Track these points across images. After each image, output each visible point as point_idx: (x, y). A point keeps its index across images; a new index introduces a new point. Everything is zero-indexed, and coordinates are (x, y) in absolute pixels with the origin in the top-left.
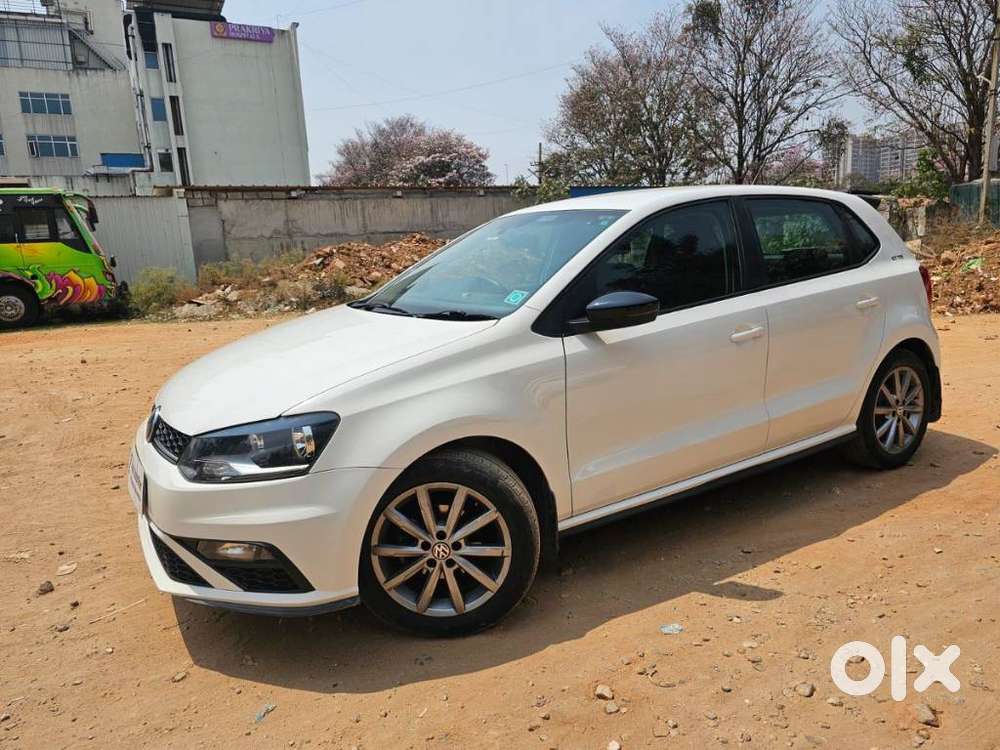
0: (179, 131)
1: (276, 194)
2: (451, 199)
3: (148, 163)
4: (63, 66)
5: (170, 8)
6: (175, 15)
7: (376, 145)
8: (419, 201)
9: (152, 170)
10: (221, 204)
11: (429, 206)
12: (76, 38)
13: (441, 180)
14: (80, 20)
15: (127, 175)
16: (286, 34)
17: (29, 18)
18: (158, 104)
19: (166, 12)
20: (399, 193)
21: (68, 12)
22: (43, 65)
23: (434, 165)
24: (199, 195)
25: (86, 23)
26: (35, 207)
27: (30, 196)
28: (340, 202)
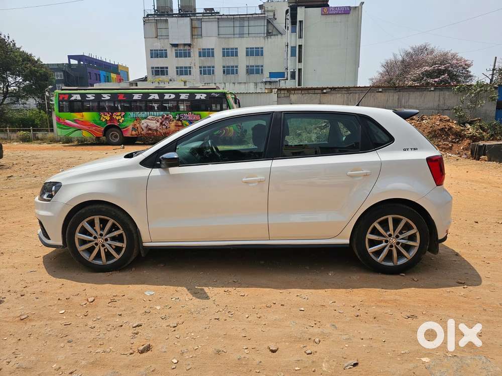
0: (300, 61)
1: (316, 91)
2: (412, 93)
3: (286, 76)
4: (263, 35)
5: (304, 4)
6: (307, 7)
7: (403, 61)
8: (391, 94)
9: (287, 79)
10: (291, 96)
11: (397, 97)
12: (269, 22)
13: (436, 80)
14: (272, 14)
15: (277, 82)
16: (357, 9)
17: (254, 16)
18: (293, 48)
19: (303, 6)
20: (380, 90)
21: (268, 11)
22: (256, 35)
23: (434, 71)
24: (283, 92)
25: (274, 15)
26: (217, 98)
27: (215, 93)
28: (348, 95)
